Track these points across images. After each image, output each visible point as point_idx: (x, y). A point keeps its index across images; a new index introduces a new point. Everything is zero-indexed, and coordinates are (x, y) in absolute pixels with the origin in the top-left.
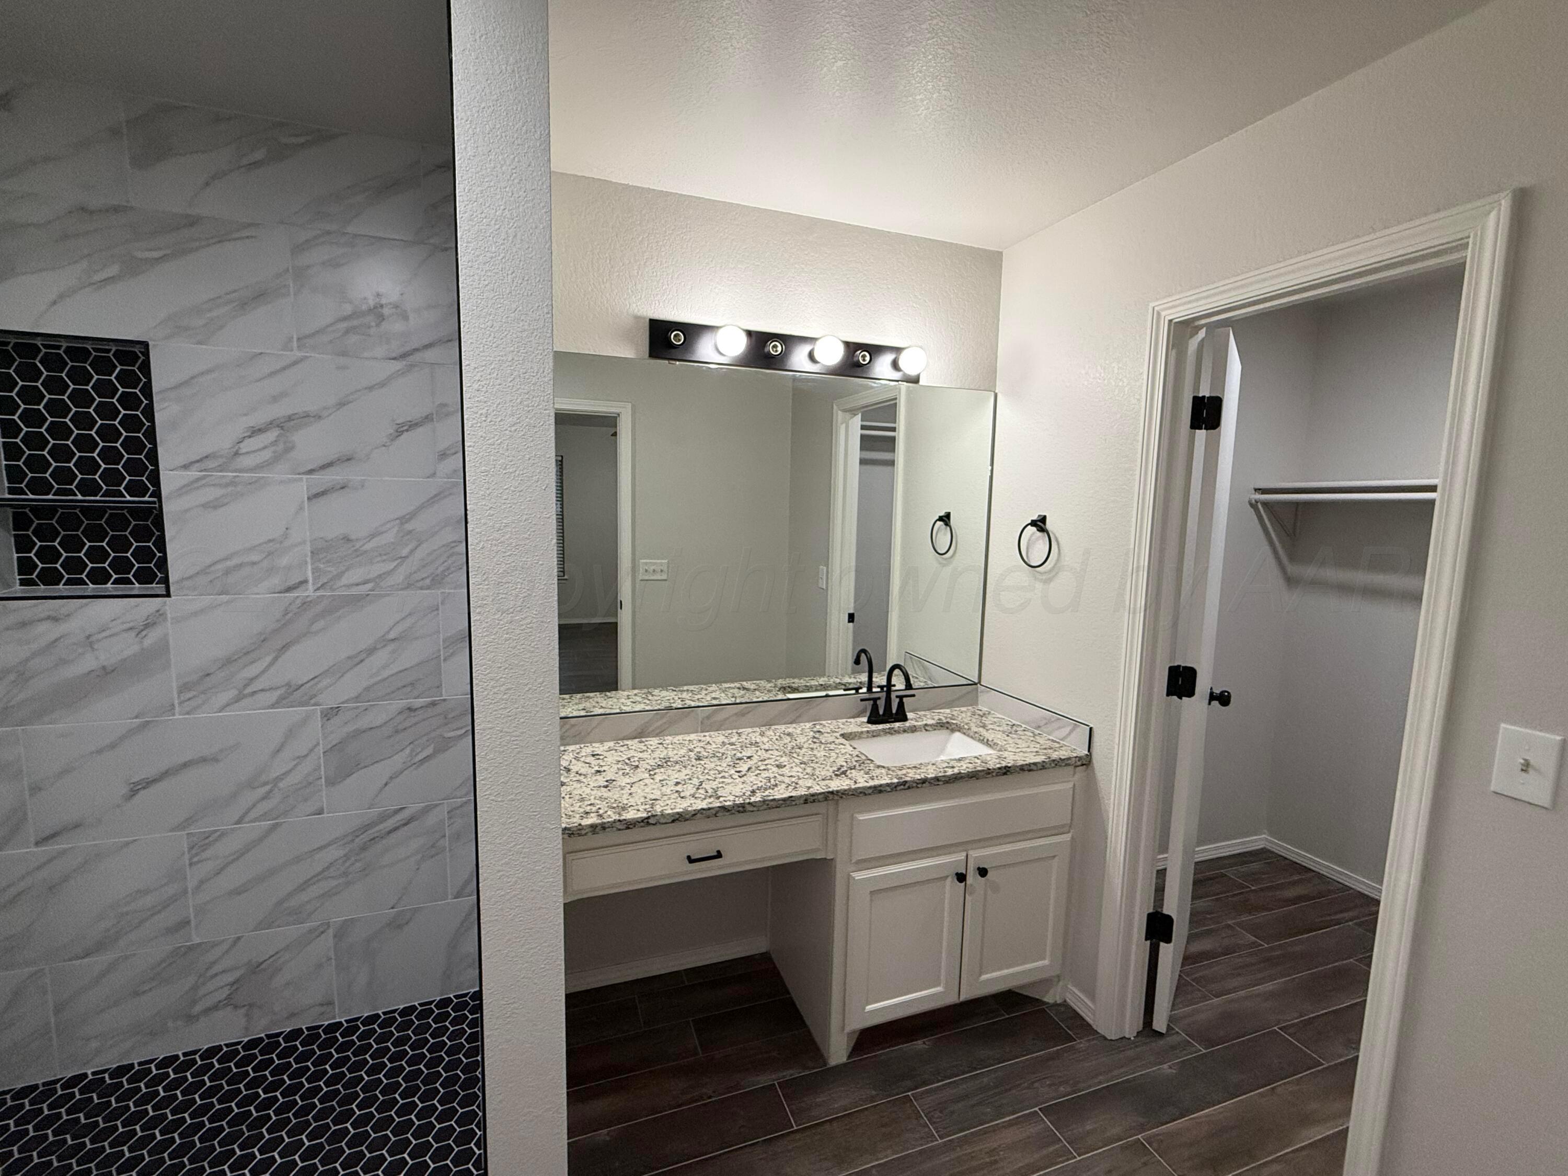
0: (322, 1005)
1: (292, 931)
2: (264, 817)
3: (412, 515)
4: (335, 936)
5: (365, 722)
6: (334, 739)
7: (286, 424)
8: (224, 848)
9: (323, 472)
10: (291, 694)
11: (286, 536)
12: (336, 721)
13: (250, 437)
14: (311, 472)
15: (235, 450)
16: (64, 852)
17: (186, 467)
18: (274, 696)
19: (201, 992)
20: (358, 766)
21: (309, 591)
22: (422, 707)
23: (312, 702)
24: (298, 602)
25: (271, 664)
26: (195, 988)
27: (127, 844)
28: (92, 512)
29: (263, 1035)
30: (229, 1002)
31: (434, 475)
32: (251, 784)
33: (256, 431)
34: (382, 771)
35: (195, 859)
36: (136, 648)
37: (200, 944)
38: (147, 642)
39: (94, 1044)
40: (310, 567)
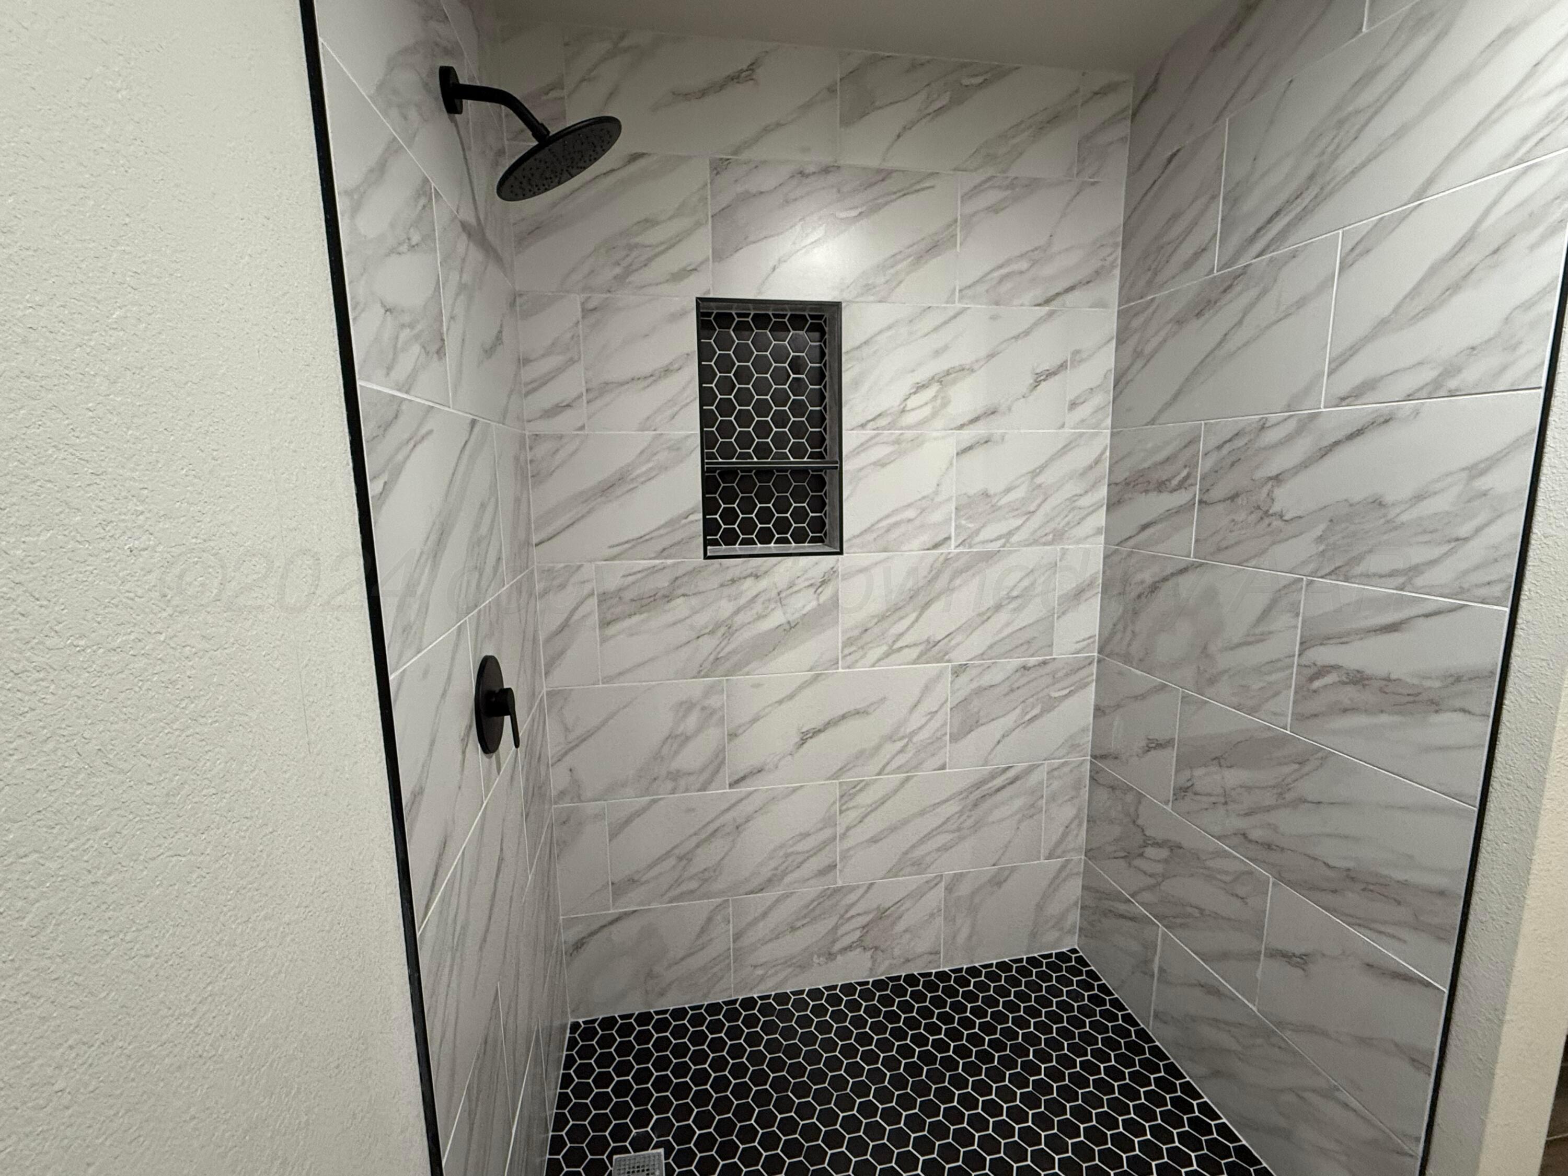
0: (931, 954)
1: (912, 881)
2: (898, 770)
3: (1042, 468)
4: (946, 889)
5: (986, 680)
6: (961, 695)
7: (943, 379)
8: (866, 799)
9: (971, 426)
10: (929, 650)
11: (936, 493)
12: (964, 678)
13: (915, 393)
14: (962, 427)
15: (902, 407)
16: (750, 794)
17: (863, 426)
18: (915, 652)
19: (840, 932)
20: (978, 724)
21: (951, 548)
22: (1035, 666)
23: (947, 657)
24: (942, 559)
25: (917, 620)
26: (836, 928)
27: (795, 790)
28: (800, 473)
29: (883, 977)
30: (860, 944)
31: (1063, 426)
32: (890, 738)
33: (920, 387)
34: (994, 730)
35: (844, 807)
36: (814, 604)
37: (842, 887)
38: (823, 599)
39: (760, 972)
40: (953, 524)
